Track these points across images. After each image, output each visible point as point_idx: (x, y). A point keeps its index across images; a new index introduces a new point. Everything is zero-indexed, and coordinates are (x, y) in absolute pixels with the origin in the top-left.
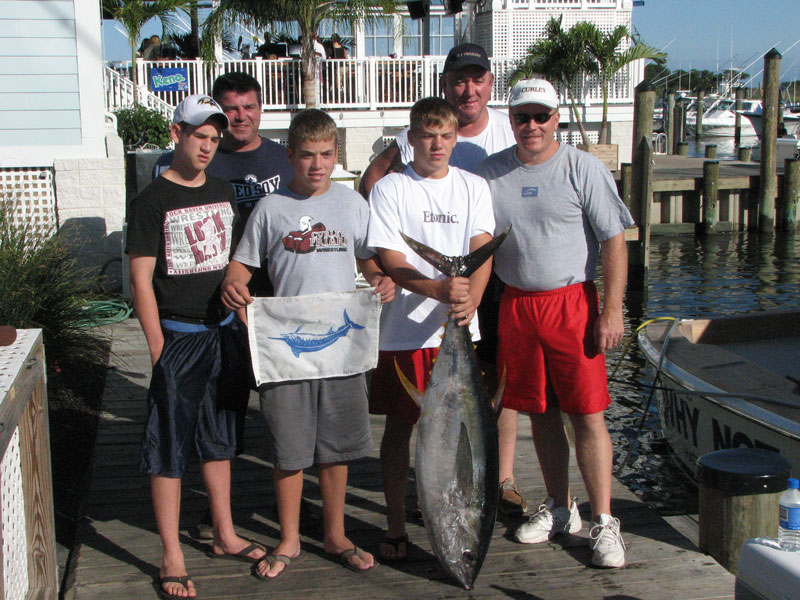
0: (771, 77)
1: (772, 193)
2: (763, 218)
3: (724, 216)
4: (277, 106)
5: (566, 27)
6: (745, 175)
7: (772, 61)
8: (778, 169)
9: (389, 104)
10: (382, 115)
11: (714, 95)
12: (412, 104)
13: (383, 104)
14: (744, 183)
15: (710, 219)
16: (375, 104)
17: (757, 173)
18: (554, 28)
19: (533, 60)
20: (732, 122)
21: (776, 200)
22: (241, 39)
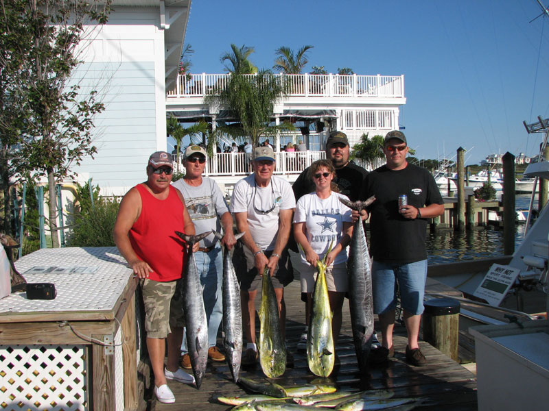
0: (460, 159)
1: (463, 210)
2: (460, 221)
3: (443, 221)
4: (241, 173)
5: (370, 137)
6: (451, 203)
7: (460, 152)
8: (465, 200)
9: (291, 172)
10: (288, 177)
11: (437, 171)
12: (301, 172)
13: (289, 172)
14: (451, 206)
15: (436, 222)
16: (285, 172)
17: (456, 201)
18: (365, 138)
19: (356, 153)
20: (447, 182)
21: (465, 213)
22: (224, 144)
